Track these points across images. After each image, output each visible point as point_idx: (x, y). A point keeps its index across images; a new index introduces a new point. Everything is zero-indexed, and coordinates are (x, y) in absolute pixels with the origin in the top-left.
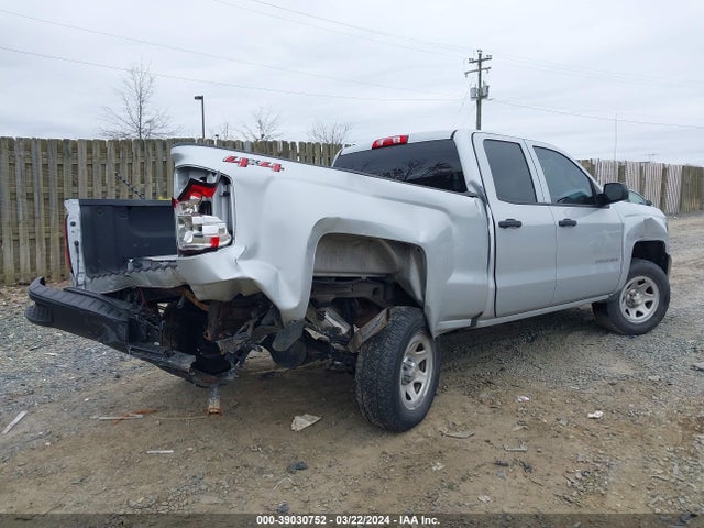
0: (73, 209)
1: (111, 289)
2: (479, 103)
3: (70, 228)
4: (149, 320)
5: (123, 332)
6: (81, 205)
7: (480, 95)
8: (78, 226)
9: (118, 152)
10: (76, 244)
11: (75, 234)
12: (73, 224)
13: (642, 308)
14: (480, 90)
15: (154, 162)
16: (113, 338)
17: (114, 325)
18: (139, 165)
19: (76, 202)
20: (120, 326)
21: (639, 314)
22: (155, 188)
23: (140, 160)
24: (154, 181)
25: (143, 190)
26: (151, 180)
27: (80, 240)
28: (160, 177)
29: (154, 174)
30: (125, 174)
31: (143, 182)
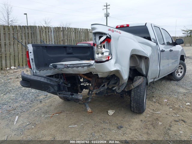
0: (30, 48)
1: (50, 74)
2: (107, 18)
3: (30, 54)
4: (65, 84)
5: (56, 88)
6: (33, 46)
7: (107, 16)
8: (32, 53)
9: (13, 29)
10: (32, 59)
11: (31, 56)
12: (31, 53)
13: (180, 73)
14: (107, 14)
15: (25, 33)
16: (52, 90)
17: (53, 86)
18: (20, 34)
19: (31, 45)
20: (55, 86)
21: (179, 75)
22: (25, 41)
23: (20, 32)
24: (25, 39)
25: (22, 42)
26: (24, 39)
27: (33, 58)
28: (27, 38)
29: (25, 37)
30: (16, 37)
31: (21, 39)
